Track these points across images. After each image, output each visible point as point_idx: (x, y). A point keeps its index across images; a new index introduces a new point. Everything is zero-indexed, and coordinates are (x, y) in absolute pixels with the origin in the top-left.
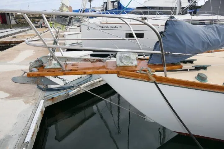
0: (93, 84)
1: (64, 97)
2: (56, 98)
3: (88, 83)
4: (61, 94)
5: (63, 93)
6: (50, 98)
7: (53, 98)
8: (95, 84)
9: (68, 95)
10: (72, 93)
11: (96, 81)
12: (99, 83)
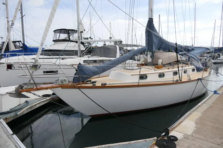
0: (31, 107)
1: (13, 117)
2: (9, 118)
3: (28, 106)
4: (12, 115)
5: (12, 114)
6: (5, 118)
7: (6, 118)
8: (33, 107)
9: (17, 115)
10: (19, 113)
11: (34, 104)
12: (35, 106)
